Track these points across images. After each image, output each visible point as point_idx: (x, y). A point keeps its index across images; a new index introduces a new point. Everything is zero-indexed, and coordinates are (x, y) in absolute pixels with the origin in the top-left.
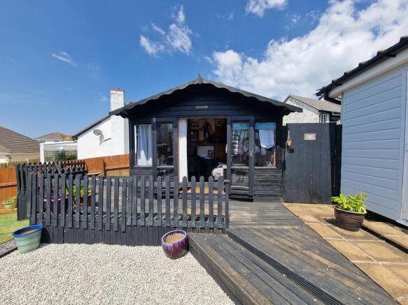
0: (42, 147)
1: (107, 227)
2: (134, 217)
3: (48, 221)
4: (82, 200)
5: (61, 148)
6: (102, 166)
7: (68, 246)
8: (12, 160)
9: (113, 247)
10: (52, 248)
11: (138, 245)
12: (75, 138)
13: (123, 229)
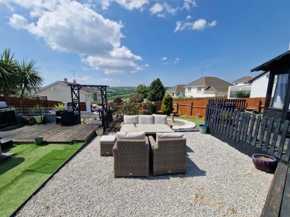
0: (229, 89)
1: (230, 137)
2: (245, 137)
3: (210, 125)
4: (225, 120)
5: (240, 89)
6: (258, 104)
7: (214, 138)
8: (218, 96)
9: (231, 147)
10: (209, 136)
11: (244, 153)
12: (251, 82)
13: (237, 140)
